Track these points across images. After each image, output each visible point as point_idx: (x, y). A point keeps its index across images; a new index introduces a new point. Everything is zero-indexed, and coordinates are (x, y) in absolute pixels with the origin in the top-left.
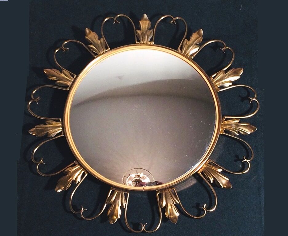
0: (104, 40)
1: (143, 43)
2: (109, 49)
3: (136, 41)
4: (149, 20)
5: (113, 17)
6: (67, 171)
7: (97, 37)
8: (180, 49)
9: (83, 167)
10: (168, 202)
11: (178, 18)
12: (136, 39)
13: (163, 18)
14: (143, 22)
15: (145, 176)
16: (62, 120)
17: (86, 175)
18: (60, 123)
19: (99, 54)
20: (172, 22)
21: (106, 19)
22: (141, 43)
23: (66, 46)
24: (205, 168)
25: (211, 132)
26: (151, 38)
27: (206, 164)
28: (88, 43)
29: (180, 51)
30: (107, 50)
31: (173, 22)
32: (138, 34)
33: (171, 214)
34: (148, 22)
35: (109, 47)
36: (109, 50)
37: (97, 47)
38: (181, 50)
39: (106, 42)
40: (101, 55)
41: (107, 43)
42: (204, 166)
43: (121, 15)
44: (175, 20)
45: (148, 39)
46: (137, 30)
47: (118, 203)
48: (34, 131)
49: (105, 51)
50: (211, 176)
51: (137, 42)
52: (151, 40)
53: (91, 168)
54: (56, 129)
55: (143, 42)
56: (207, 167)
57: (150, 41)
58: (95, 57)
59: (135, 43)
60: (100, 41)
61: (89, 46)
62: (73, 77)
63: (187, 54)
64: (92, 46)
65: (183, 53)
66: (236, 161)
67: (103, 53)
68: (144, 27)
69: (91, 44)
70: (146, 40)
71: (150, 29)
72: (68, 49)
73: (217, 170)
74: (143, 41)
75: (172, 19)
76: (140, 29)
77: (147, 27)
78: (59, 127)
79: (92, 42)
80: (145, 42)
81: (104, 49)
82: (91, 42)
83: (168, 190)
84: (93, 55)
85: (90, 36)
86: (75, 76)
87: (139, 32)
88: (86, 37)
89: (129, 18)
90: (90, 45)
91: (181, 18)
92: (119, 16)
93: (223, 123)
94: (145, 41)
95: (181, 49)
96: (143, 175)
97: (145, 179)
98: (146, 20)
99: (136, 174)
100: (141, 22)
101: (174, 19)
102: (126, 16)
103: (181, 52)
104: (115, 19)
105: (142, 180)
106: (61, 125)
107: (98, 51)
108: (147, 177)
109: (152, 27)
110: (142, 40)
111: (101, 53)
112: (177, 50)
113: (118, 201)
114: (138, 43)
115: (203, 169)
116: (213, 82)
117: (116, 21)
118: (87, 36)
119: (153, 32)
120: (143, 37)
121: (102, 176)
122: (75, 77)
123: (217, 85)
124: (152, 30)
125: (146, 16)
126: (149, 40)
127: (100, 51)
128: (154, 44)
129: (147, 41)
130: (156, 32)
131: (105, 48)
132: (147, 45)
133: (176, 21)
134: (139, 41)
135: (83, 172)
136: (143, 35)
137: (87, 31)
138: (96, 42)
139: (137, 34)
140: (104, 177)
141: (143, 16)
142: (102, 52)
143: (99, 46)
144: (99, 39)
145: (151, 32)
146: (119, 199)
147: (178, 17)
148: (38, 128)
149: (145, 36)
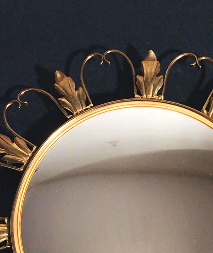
0: (84, 91)
1: (146, 98)
2: (92, 105)
3: (135, 93)
4: (157, 60)
5: (100, 54)
7: (73, 85)
8: (206, 109)
11: (204, 58)
12: (135, 90)
13: (180, 57)
14: (148, 63)
16: (8, 221)
18: (4, 225)
19: (75, 113)
20: (194, 64)
21: (89, 57)
22: (142, 98)
23: (23, 98)
26: (159, 89)
28: (58, 94)
29: (205, 111)
30: (87, 107)
31: (196, 64)
32: (139, 81)
34: (156, 63)
35: (91, 101)
36: (91, 107)
37: (73, 101)
38: (208, 111)
39: (87, 93)
40: (77, 114)
41: (88, 95)
43: (113, 51)
44: (200, 62)
45: (154, 91)
46: (137, 76)
49: (84, 108)
51: (136, 96)
52: (159, 94)
55: (146, 96)
57: (157, 95)
58: (69, 117)
59: (134, 97)
60: (77, 92)
61: (59, 99)
62: (31, 148)
64: (64, 100)
65: (210, 116)
67: (81, 112)
68: (149, 71)
69: (63, 96)
70: (151, 93)
71: (158, 75)
72: (26, 102)
74: (146, 94)
75: (194, 60)
76: (142, 74)
77: (153, 71)
78: (3, 232)
79: (65, 93)
80: (150, 96)
81: (83, 106)
82: (63, 93)
84: (66, 114)
85: (62, 83)
86: (35, 147)
87: (140, 79)
88: (56, 84)
89: (126, 56)
90: (61, 98)
91: (209, 58)
92: (109, 52)
94: (149, 94)
95: (208, 109)
98: (153, 60)
100: (144, 63)
101: (198, 60)
102: (121, 52)
103: (208, 115)
104: (104, 57)
106: (6, 228)
107: (73, 108)
109: (162, 72)
110: (144, 92)
111: (78, 111)
112: (200, 111)
114: (139, 96)
117: (104, 60)
118: (58, 84)
119: (164, 80)
120: (146, 88)
122: (34, 150)
124: (162, 76)
125: (152, 54)
126: (156, 92)
127: (77, 109)
128: (164, 99)
129: (153, 95)
130: (167, 79)
131: (84, 104)
132: (152, 100)
133: (202, 62)
134: (140, 94)
136: (147, 83)
137: (58, 75)
138: (71, 93)
139: (136, 83)
141: (148, 54)
142: (81, 110)
143: (75, 100)
144: (77, 89)
145: (160, 80)
147: (203, 56)
149: (149, 86)
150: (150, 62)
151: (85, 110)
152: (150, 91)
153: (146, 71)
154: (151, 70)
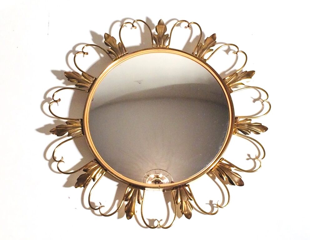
2: (127, 52)
6: (86, 169)
9: (101, 165)
10: (183, 199)
15: (164, 176)
17: (104, 173)
18: (79, 123)
19: (117, 57)
22: (157, 47)
24: (218, 166)
25: (224, 132)
27: (220, 162)
30: (125, 54)
33: (186, 210)
34: (164, 26)
36: (127, 54)
40: (119, 58)
42: (218, 165)
45: (164, 43)
47: (135, 199)
48: (54, 131)
49: (123, 54)
50: (224, 174)
53: (109, 166)
54: (76, 129)
55: (159, 46)
56: (220, 165)
58: (114, 60)
60: (118, 45)
63: (202, 57)
64: (110, 50)
65: (198, 56)
66: (248, 159)
67: (121, 57)
68: (160, 31)
70: (162, 44)
73: (230, 168)
74: (159, 44)
78: (79, 127)
79: (111, 46)
80: (161, 46)
83: (183, 188)
85: (109, 40)
87: (155, 36)
93: (236, 123)
94: (161, 45)
96: (163, 176)
97: (164, 179)
99: (155, 175)
100: (157, 27)
103: (196, 55)
105: (161, 180)
106: (80, 125)
107: (116, 55)
108: (166, 177)
111: (119, 56)
113: (135, 198)
114: (154, 46)
115: (216, 167)
116: (227, 84)
118: (106, 41)
120: (159, 41)
121: (120, 174)
123: (230, 87)
125: (162, 21)
127: (118, 55)
129: (163, 45)
135: (101, 170)
137: (106, 35)
138: (114, 45)
140: (121, 175)
142: (121, 55)
143: (117, 50)
145: (167, 37)
146: (135, 196)
148: (58, 128)
149: (161, 40)
150: (161, 26)
151: (123, 55)
152: (161, 43)
153: (159, 31)
154: (162, 31)
